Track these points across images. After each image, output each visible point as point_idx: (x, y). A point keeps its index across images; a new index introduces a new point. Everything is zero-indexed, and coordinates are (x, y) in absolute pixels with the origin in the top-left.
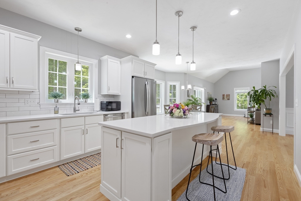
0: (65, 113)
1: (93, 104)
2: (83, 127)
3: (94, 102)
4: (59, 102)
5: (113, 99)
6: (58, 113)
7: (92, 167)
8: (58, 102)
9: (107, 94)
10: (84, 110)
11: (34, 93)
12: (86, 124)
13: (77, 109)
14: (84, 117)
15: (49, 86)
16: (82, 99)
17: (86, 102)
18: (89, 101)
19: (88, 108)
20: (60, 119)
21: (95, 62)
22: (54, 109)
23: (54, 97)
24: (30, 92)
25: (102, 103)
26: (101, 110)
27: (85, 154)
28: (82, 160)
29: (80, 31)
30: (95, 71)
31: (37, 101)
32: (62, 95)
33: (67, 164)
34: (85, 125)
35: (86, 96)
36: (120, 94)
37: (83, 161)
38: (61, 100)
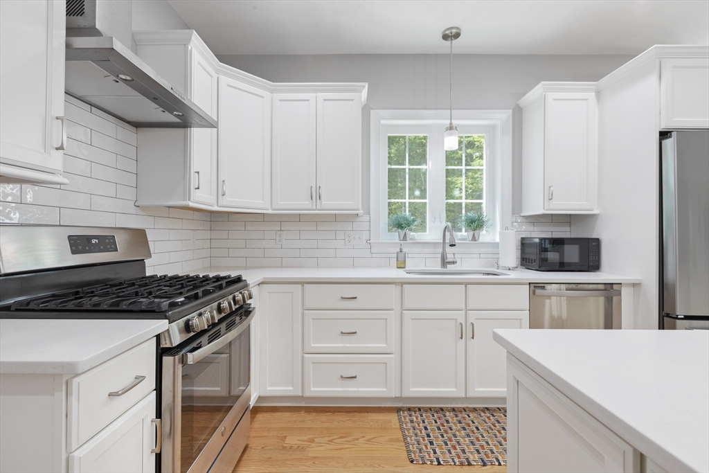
0: (422, 268)
1: (496, 245)
2: (460, 316)
3: (498, 240)
4: (408, 239)
5: (568, 229)
6: (404, 268)
7: (485, 465)
8: (405, 238)
9: (541, 212)
10: (469, 262)
11: (360, 219)
12: (470, 307)
13: (450, 258)
14: (464, 286)
15: (389, 201)
16: (466, 231)
17: (474, 239)
18: (485, 236)
19: (482, 256)
20: (402, 286)
21: (501, 117)
22: (395, 255)
23: (398, 228)
24: (352, 218)
25: (524, 244)
26: (522, 265)
27: (466, 398)
28: (456, 416)
29: (457, 35)
30: (504, 145)
31: (365, 236)
32: (414, 221)
33: (418, 413)
34: (467, 310)
35: (476, 224)
36: (595, 212)
37: (460, 422)
38: (412, 234)
